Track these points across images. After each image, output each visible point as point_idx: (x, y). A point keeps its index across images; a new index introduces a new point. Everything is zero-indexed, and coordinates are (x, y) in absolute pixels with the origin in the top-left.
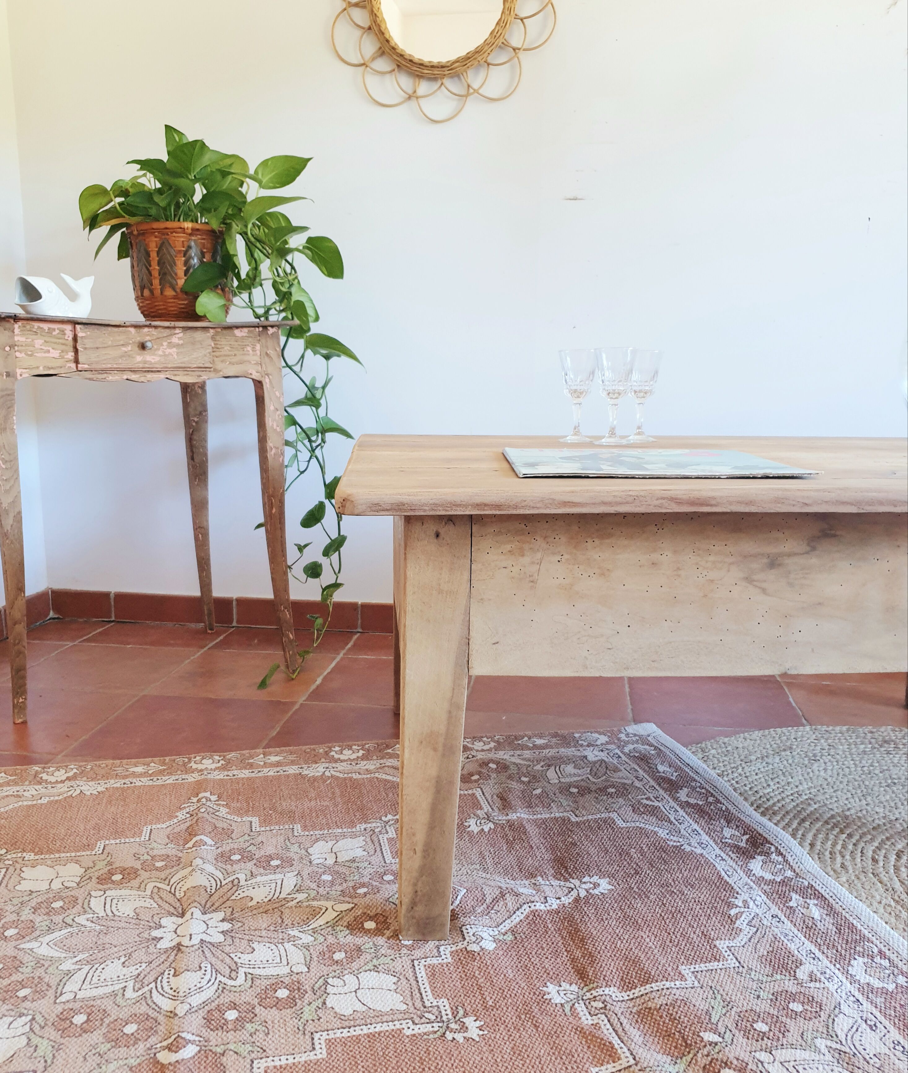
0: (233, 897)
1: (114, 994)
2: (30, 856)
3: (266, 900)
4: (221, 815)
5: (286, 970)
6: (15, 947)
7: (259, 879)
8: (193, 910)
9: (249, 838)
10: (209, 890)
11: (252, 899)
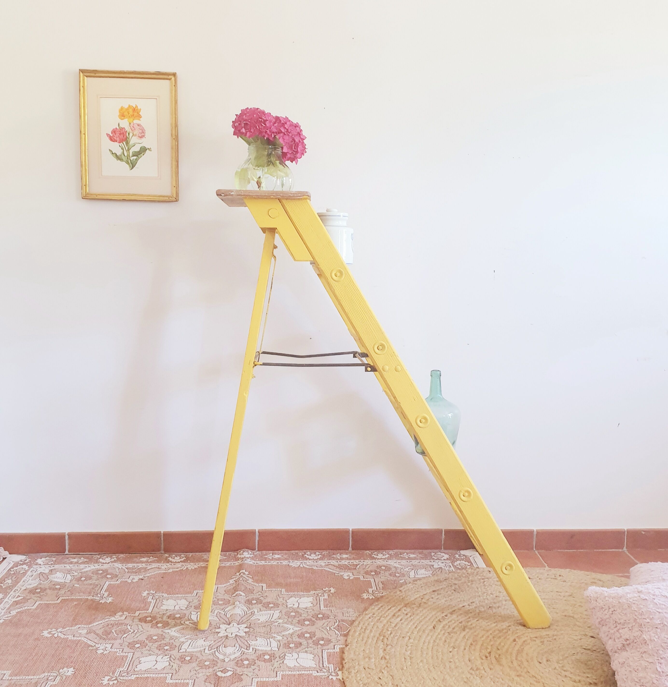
0: (251, 619)
1: (201, 651)
2: (165, 595)
3: (265, 621)
4: (249, 582)
5: (270, 649)
6: (162, 631)
7: (263, 612)
8: (234, 623)
9: (261, 593)
10: (241, 615)
11: (259, 620)
